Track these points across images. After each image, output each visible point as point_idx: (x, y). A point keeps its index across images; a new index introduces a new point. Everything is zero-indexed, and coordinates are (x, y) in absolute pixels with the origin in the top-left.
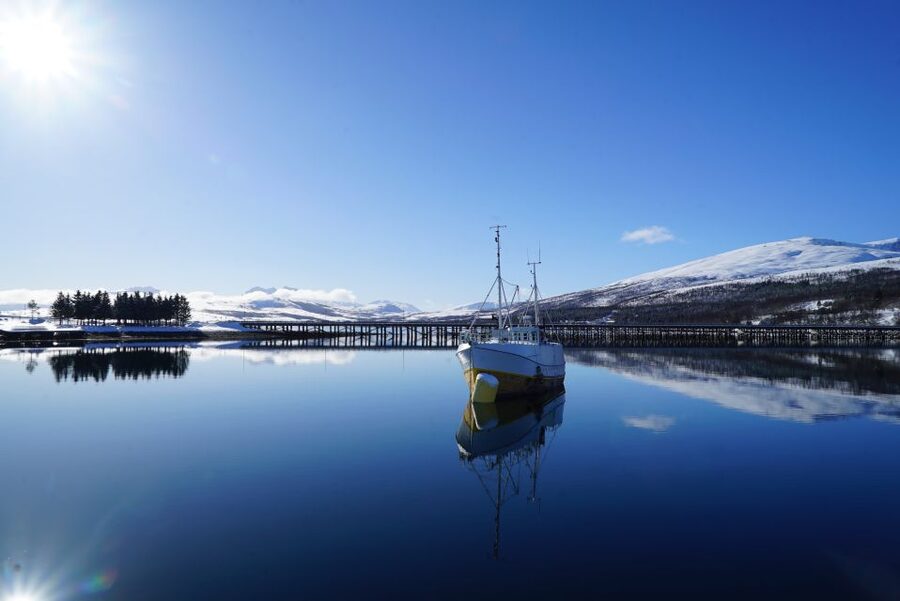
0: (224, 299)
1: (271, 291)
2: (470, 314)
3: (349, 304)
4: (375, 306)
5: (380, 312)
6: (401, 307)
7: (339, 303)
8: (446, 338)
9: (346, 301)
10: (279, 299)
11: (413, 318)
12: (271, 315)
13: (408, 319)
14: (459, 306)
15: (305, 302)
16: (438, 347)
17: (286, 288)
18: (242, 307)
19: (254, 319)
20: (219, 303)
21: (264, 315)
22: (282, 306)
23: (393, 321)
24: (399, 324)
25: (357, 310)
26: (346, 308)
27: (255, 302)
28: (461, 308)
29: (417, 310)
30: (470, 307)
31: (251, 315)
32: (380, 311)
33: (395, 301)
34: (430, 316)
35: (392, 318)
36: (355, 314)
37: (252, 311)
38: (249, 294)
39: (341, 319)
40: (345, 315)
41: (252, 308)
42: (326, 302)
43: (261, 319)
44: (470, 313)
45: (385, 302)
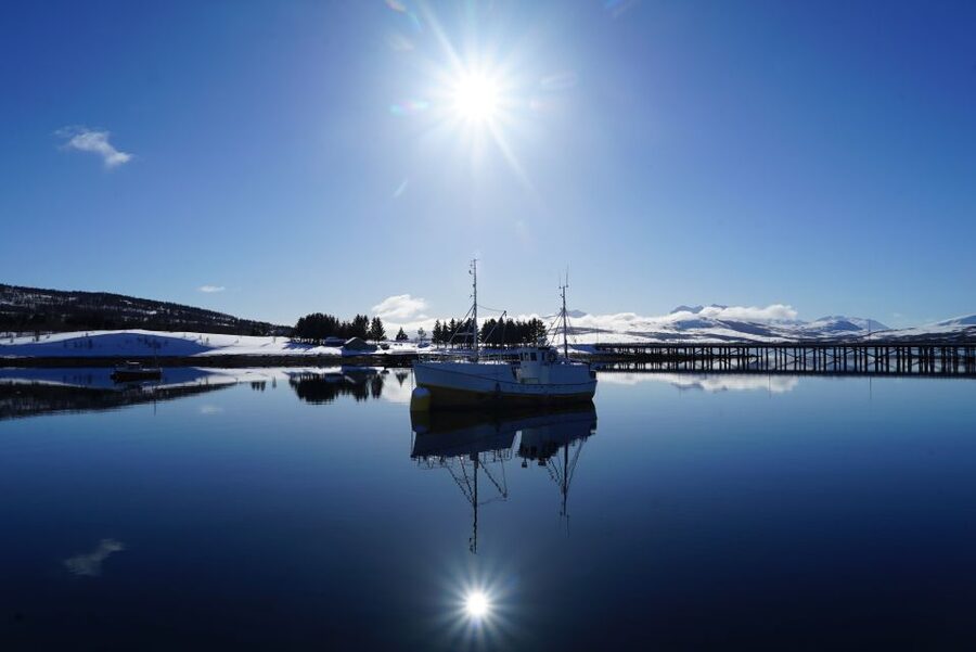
0: (647, 320)
1: (697, 310)
2: (960, 330)
3: (788, 322)
4: (823, 324)
5: (828, 331)
6: (857, 323)
7: (778, 322)
8: (910, 362)
9: (785, 319)
10: (705, 319)
11: (873, 337)
12: (696, 337)
13: (867, 338)
14: (946, 321)
15: (735, 321)
16: (898, 373)
17: (714, 306)
18: (665, 328)
19: (677, 341)
20: (643, 324)
21: (688, 337)
22: (709, 326)
23: (846, 341)
24: (860, 346)
25: (799, 328)
26: (785, 327)
27: (679, 323)
28: (948, 323)
29: (881, 326)
30: (963, 321)
31: (674, 336)
32: (830, 329)
33: (850, 315)
34: (898, 334)
35: (845, 337)
36: (795, 334)
37: (677, 332)
38: (674, 315)
39: (778, 340)
40: (784, 335)
41: (677, 329)
42: (758, 320)
43: (685, 341)
44: (959, 328)
45: (836, 318)
